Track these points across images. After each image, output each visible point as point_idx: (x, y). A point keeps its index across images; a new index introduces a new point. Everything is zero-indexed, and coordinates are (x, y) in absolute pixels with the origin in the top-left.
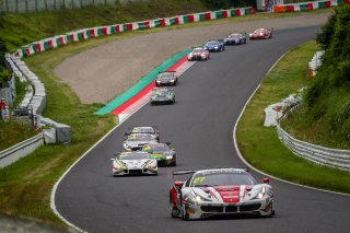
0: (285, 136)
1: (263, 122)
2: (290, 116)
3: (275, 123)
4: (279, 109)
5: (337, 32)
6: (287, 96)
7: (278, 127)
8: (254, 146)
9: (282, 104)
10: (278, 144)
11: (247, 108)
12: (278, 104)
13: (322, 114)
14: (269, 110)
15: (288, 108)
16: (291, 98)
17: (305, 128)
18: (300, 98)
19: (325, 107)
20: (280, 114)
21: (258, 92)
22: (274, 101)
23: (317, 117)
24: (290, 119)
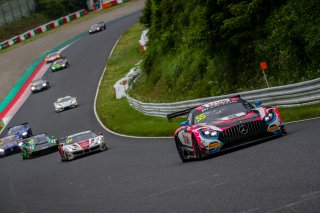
0: (135, 103)
1: (115, 96)
2: (134, 86)
3: (125, 95)
4: (124, 83)
5: (154, 12)
6: (128, 71)
7: (128, 97)
8: (113, 116)
9: (127, 78)
10: (131, 110)
11: (100, 88)
12: (123, 79)
13: (159, 78)
14: (117, 86)
15: (132, 80)
16: (132, 72)
17: (148, 92)
18: (139, 70)
19: (160, 72)
20: (127, 86)
21: (106, 74)
22: (120, 78)
23: (155, 82)
24: (135, 89)
